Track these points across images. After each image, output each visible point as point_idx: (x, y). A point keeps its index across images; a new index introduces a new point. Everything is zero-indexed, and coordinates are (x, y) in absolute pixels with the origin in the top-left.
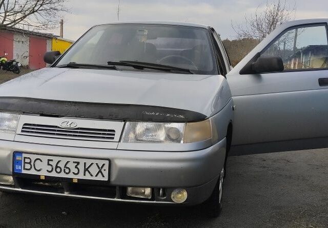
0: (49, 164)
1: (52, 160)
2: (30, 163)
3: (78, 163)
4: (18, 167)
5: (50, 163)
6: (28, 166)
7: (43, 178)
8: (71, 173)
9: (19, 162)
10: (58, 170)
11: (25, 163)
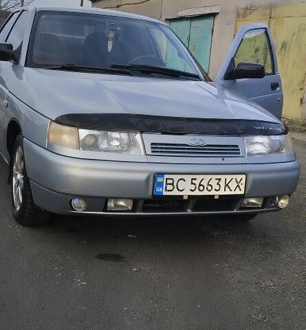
0: (192, 183)
1: (195, 179)
2: (172, 184)
3: (220, 180)
4: (159, 190)
5: (194, 181)
6: (170, 187)
7: (186, 198)
8: (213, 190)
9: (161, 184)
10: (201, 188)
11: (167, 184)
